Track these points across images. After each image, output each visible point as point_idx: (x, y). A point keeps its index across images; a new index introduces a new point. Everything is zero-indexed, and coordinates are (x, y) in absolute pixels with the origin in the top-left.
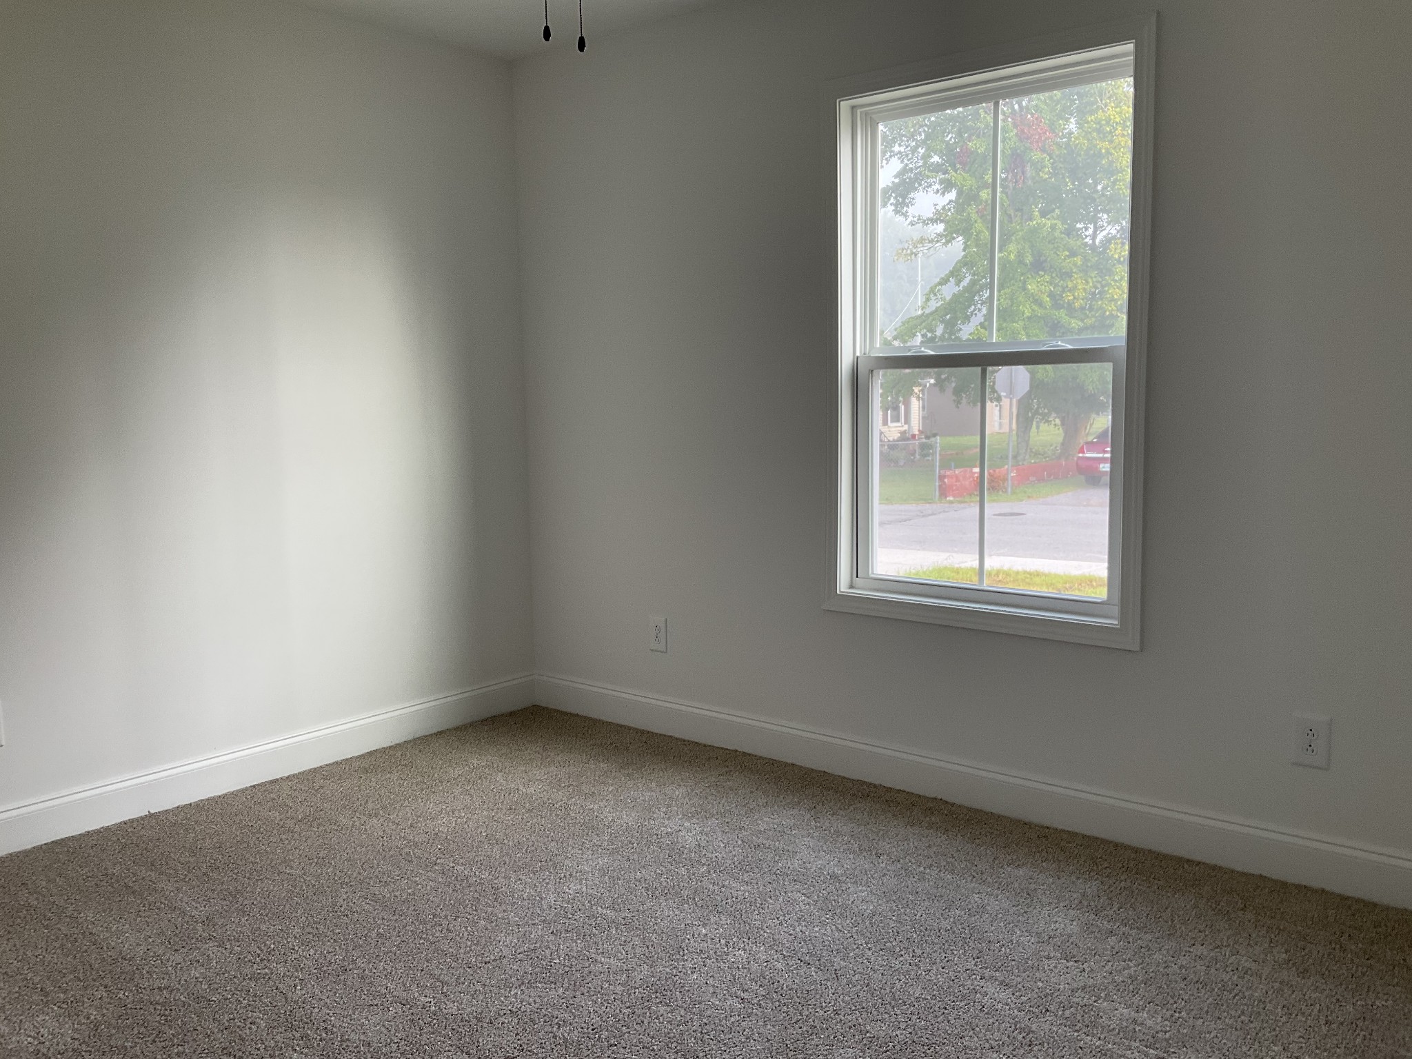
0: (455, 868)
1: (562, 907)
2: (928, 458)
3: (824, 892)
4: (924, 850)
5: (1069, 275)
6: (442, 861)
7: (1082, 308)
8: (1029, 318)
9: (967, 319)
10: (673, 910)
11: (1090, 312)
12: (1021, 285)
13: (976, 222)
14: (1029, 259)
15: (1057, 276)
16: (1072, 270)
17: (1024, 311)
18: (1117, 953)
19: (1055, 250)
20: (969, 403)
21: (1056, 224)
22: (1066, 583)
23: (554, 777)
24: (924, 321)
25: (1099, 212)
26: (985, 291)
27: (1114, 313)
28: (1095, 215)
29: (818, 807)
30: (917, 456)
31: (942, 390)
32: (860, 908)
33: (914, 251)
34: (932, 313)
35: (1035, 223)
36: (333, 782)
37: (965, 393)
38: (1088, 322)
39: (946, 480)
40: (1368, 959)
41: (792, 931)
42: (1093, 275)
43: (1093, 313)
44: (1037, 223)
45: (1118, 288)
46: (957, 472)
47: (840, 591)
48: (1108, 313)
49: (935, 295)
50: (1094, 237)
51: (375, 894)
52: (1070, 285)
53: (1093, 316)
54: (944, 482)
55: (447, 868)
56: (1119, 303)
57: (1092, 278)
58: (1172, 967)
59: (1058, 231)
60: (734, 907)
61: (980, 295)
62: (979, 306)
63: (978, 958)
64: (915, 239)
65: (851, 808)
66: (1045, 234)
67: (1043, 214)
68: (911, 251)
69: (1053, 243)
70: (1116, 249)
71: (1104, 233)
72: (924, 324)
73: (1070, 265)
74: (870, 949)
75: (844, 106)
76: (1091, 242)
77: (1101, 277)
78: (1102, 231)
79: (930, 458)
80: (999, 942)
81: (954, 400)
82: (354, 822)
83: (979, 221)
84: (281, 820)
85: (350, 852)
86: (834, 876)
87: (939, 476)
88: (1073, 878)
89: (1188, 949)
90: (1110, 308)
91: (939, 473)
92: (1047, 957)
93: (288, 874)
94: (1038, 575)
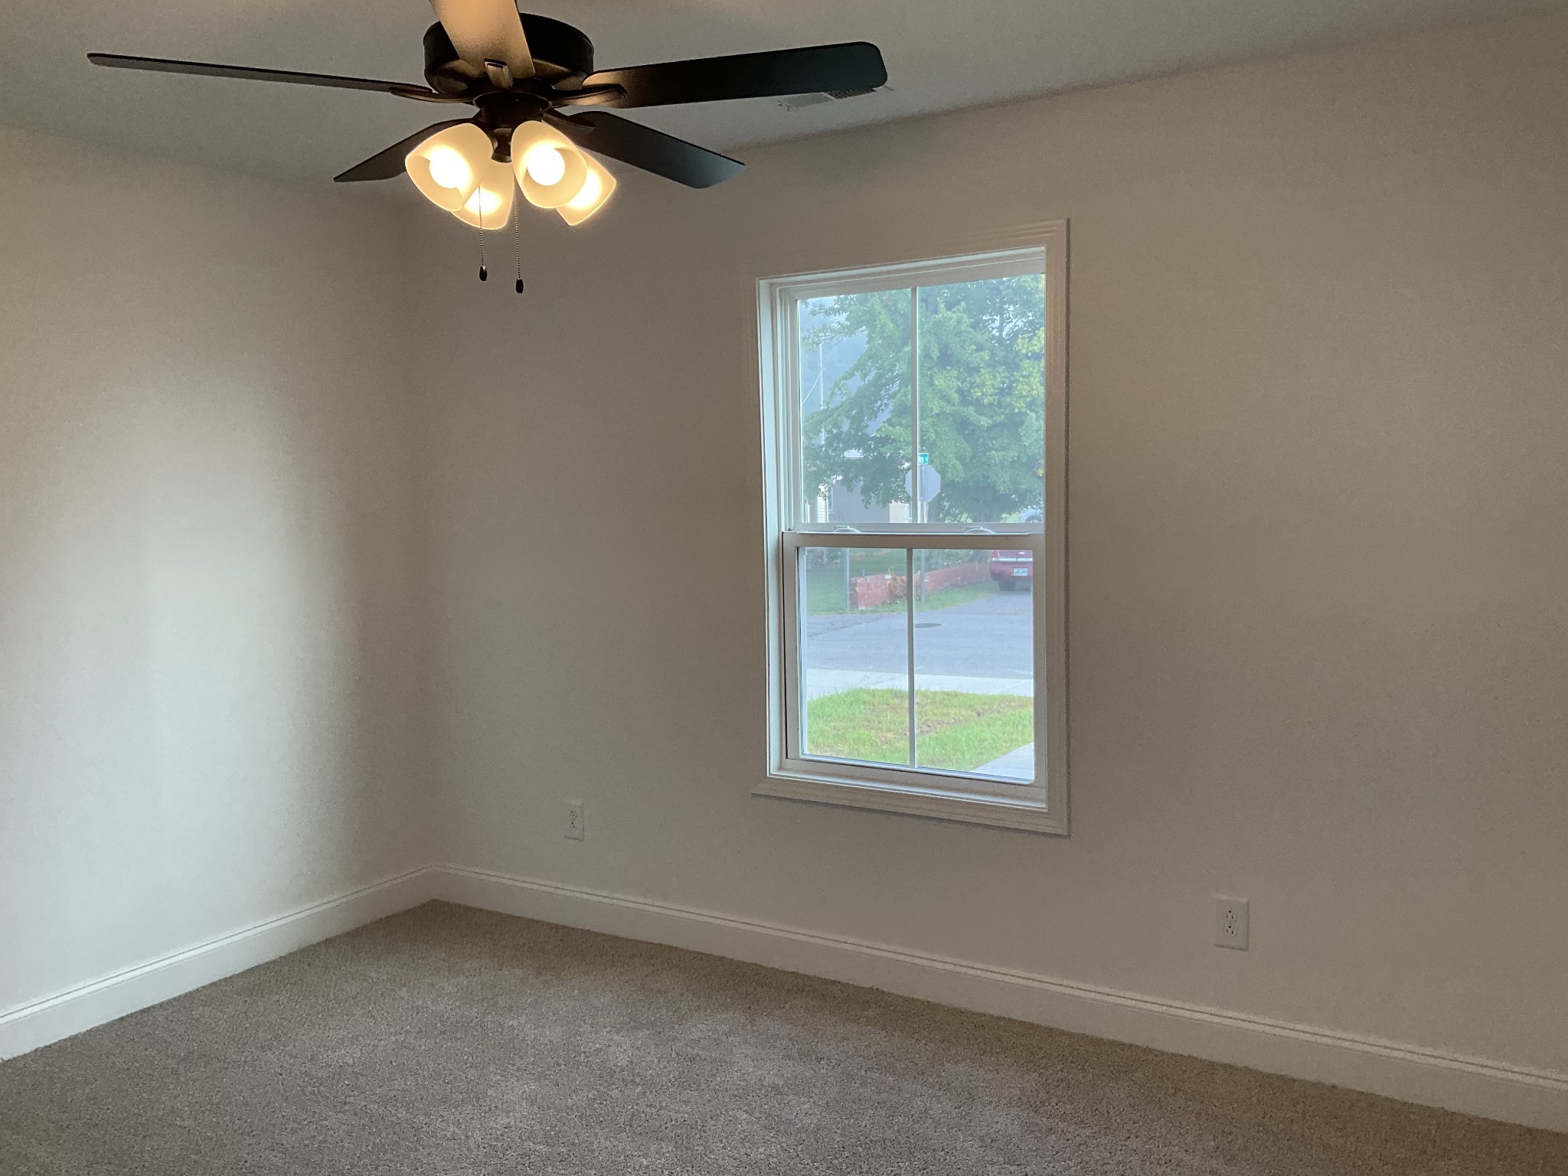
0: (368, 1107)
1: (491, 1145)
2: (836, 561)
3: (766, 1107)
4: (864, 1051)
5: (977, 370)
6: (352, 1099)
7: (991, 405)
8: (937, 415)
9: (874, 414)
10: (610, 1140)
11: (999, 408)
12: (928, 380)
13: (880, 313)
14: (935, 353)
15: (964, 370)
16: (979, 365)
17: (932, 408)
18: (1058, 1152)
19: (961, 344)
20: (878, 503)
21: (962, 318)
22: (984, 704)
23: (465, 990)
24: (829, 417)
25: (1005, 303)
26: (891, 385)
27: (1024, 410)
28: (1001, 307)
29: (753, 1008)
30: (825, 559)
31: (850, 489)
32: (804, 1122)
33: (816, 340)
34: (836, 409)
35: (940, 316)
36: (213, 1008)
37: (874, 493)
38: (998, 419)
39: (857, 589)
40: (1288, 1140)
41: (736, 1155)
42: (1001, 370)
43: (1002, 410)
44: (943, 316)
45: (1027, 384)
46: (868, 579)
47: (770, 774)
48: (1016, 411)
49: (840, 389)
50: (1000, 329)
51: (282, 1145)
52: (978, 380)
53: (1002, 413)
54: (856, 591)
55: (359, 1107)
56: (1028, 400)
57: (1000, 373)
58: (1109, 1163)
59: (965, 325)
60: (674, 1132)
61: (886, 389)
62: (885, 401)
63: (924, 1169)
64: (816, 328)
65: (787, 1006)
66: (951, 328)
67: (950, 306)
68: (813, 340)
69: (960, 337)
70: (1023, 344)
71: (1011, 325)
72: (828, 420)
73: (977, 360)
74: (817, 1168)
75: (763, 284)
76: (997, 334)
77: (1009, 372)
78: (1008, 323)
79: (839, 561)
80: (943, 1150)
81: (863, 501)
82: (246, 1057)
83: (883, 312)
84: (161, 1060)
85: (246, 1094)
86: (774, 1087)
87: (850, 585)
88: (1012, 1073)
89: (1123, 1143)
90: (1019, 405)
91: (850, 581)
92: (991, 1162)
93: (180, 1126)
94: (956, 695)
